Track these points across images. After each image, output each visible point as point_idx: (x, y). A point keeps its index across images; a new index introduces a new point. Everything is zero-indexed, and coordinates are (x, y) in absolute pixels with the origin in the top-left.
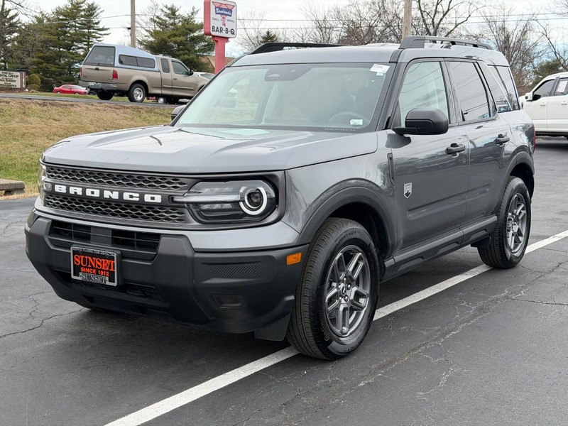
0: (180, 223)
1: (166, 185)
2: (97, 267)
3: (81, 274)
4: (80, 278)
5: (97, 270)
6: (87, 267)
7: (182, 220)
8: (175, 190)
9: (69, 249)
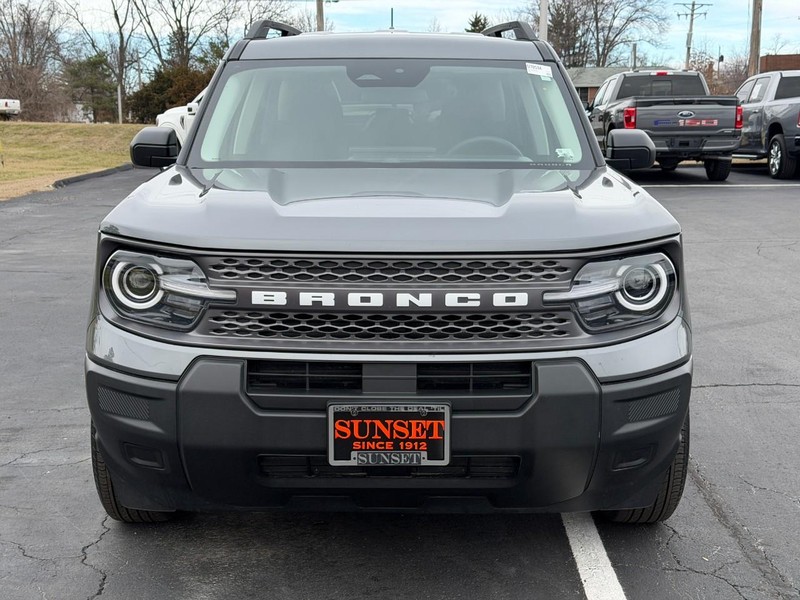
0: (560, 337)
1: (530, 273)
2: (395, 435)
3: (354, 454)
4: (353, 463)
5: (397, 441)
6: (370, 439)
7: (564, 333)
8: (549, 281)
9: (325, 410)
